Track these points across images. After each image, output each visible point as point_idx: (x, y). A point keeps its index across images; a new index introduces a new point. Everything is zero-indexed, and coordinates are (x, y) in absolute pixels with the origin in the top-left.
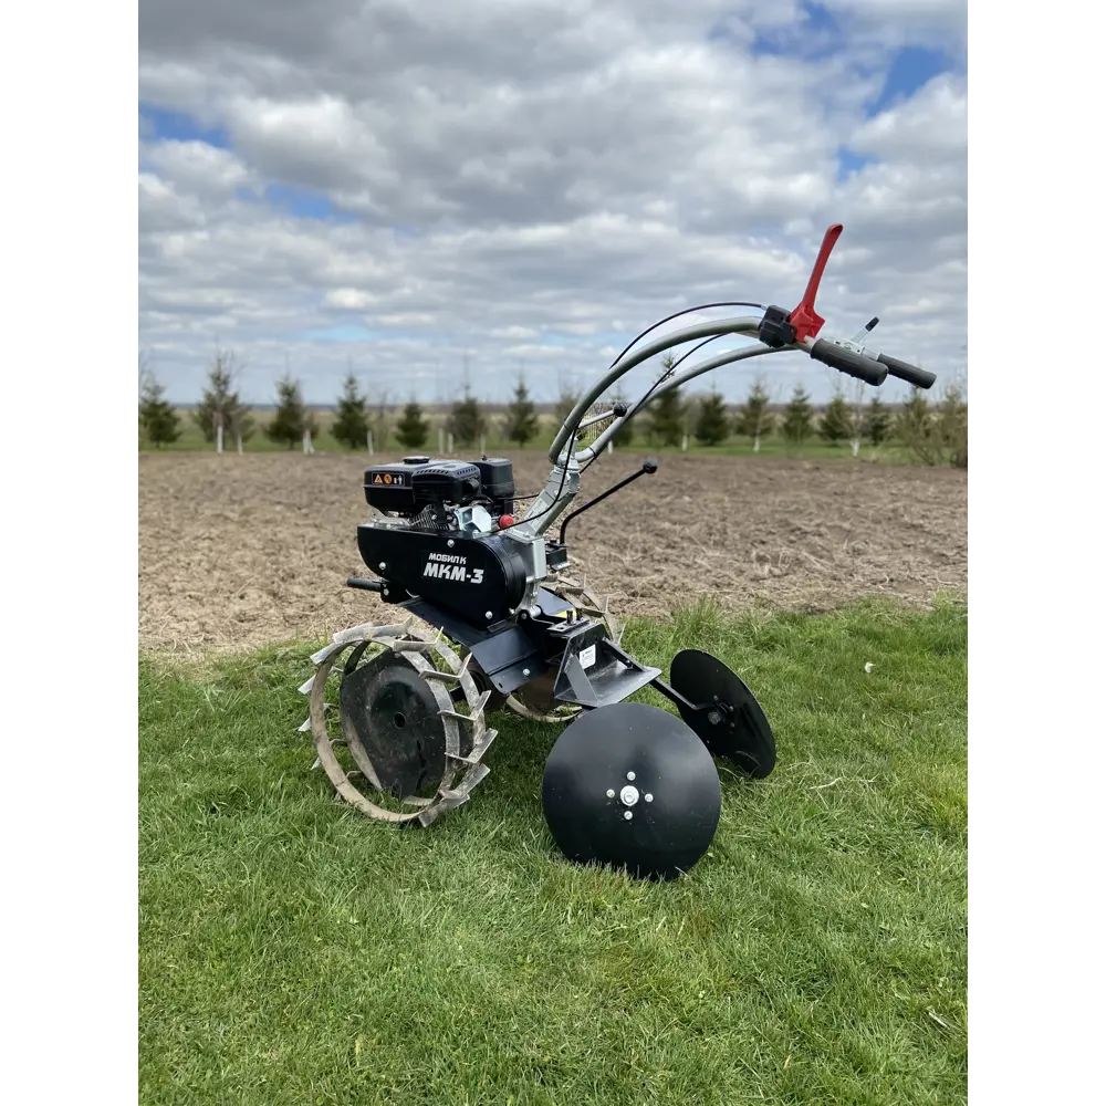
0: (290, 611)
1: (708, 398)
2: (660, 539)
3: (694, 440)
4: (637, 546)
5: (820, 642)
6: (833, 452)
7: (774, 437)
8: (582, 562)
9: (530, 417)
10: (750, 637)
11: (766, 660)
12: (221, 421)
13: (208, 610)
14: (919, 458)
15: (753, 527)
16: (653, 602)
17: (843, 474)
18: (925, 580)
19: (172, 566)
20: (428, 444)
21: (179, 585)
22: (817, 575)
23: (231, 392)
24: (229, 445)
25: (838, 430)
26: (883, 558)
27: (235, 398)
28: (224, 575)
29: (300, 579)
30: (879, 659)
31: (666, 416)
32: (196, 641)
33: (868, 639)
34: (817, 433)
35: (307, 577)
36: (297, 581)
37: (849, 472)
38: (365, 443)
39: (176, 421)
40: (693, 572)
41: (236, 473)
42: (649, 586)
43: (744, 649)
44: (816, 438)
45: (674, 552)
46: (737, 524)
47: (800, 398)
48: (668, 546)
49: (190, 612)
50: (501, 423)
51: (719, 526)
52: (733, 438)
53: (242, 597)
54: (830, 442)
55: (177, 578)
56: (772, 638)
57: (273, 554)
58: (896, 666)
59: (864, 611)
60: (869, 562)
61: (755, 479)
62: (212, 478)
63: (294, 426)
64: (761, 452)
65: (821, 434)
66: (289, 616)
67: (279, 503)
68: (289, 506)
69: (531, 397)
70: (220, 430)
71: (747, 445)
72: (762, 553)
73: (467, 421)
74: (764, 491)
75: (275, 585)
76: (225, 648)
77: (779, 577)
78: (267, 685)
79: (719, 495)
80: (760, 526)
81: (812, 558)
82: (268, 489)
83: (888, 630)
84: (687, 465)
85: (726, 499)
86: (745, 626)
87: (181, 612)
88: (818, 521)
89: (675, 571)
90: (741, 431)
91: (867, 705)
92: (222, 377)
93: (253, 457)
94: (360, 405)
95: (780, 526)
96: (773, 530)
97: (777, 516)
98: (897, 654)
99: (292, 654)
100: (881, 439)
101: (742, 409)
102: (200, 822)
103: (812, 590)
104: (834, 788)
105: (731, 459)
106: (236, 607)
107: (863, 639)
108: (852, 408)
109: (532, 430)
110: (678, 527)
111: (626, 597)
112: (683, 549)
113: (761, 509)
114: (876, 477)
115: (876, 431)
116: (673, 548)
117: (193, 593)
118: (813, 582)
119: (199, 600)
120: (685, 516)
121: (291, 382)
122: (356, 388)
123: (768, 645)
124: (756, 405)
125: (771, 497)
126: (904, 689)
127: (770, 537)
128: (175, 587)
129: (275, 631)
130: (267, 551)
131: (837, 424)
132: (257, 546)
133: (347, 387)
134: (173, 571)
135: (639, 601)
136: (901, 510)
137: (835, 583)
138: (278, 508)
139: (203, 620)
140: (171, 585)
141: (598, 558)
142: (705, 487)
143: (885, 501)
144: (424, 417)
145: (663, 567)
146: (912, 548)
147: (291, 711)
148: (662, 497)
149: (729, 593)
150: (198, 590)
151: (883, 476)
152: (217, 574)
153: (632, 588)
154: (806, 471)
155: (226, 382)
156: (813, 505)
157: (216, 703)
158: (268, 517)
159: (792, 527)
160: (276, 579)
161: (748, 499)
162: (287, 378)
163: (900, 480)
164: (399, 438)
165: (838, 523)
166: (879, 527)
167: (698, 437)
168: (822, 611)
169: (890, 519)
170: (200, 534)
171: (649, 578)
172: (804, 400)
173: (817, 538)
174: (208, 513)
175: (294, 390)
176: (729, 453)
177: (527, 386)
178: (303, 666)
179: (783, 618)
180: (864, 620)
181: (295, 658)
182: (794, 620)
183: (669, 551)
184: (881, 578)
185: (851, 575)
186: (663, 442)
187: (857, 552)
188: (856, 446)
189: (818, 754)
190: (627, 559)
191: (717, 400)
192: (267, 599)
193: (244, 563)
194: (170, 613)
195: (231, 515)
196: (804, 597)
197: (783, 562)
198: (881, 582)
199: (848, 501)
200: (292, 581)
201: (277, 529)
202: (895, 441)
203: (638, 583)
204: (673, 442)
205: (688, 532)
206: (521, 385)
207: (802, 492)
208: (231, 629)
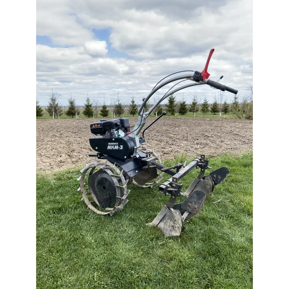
0: (74, 160)
1: (182, 102)
2: (171, 139)
3: (178, 113)
4: (164, 141)
6: (215, 116)
7: (199, 112)
8: (151, 145)
9: (135, 108)
12: (54, 111)
13: (52, 160)
14: (237, 117)
15: (195, 135)
16: (170, 155)
17: (217, 121)
18: (240, 148)
20: (109, 116)
21: (44, 154)
22: (212, 147)
24: (56, 117)
26: (229, 143)
27: (57, 104)
28: (55, 151)
29: (76, 151)
31: (171, 108)
32: (49, 168)
33: (226, 164)
35: (78, 151)
36: (75, 152)
37: (219, 121)
38: (92, 116)
39: (42, 111)
40: (180, 147)
41: (58, 124)
42: (168, 151)
44: (211, 113)
46: (191, 135)
48: (173, 141)
49: (46, 161)
50: (128, 110)
51: (186, 135)
52: (189, 113)
53: (60, 156)
54: (214, 113)
55: (43, 152)
57: (69, 145)
59: (225, 156)
60: (225, 144)
61: (194, 123)
62: (52, 125)
63: (73, 111)
64: (196, 116)
65: (211, 111)
66: (73, 161)
67: (70, 132)
68: (72, 132)
69: (135, 103)
70: (53, 113)
71: (192, 114)
72: (197, 142)
73: (119, 109)
74: (197, 126)
75: (69, 153)
76: (56, 170)
77: (202, 148)
78: (68, 179)
79: (186, 128)
80: (197, 135)
81: (211, 143)
82: (67, 128)
83: (231, 161)
84: (177, 120)
87: (44, 161)
88: (212, 133)
89: (175, 147)
90: (190, 111)
91: (226, 181)
93: (62, 120)
94: (90, 106)
95: (202, 135)
96: (200, 136)
97: (201, 132)
98: (234, 167)
99: (74, 171)
100: (227, 112)
101: (191, 105)
102: (51, 216)
103: (211, 151)
104: (219, 202)
105: (188, 118)
106: (59, 159)
107: (225, 164)
108: (219, 105)
109: (136, 111)
110: (175, 136)
111: (162, 154)
112: (177, 141)
113: (197, 131)
114: (226, 122)
115: (226, 110)
117: (47, 156)
118: (211, 149)
119: (49, 157)
120: (177, 133)
122: (89, 101)
124: (194, 104)
125: (199, 128)
126: (236, 176)
127: (200, 138)
129: (70, 165)
130: (67, 144)
131: (215, 109)
132: (64, 143)
133: (87, 101)
134: (42, 150)
135: (166, 155)
136: (233, 130)
137: (217, 149)
139: (50, 162)
140: (42, 153)
141: (155, 144)
142: (182, 125)
143: (229, 128)
144: (107, 109)
145: (172, 146)
146: (236, 140)
147: (74, 186)
148: (171, 128)
149: (189, 153)
150: (49, 155)
151: (228, 122)
152: (54, 150)
154: (208, 121)
155: (55, 100)
156: (210, 129)
157: (54, 184)
158: (67, 135)
159: (205, 135)
160: (69, 152)
161: (193, 128)
162: (71, 99)
163: (232, 123)
164: (101, 114)
165: (217, 134)
166: (227, 135)
168: (214, 157)
169: (230, 133)
170: (49, 140)
171: (168, 149)
172: (207, 102)
173: (211, 138)
174: (51, 135)
175: (73, 102)
178: (78, 174)
180: (225, 158)
181: (75, 172)
184: (228, 148)
185: (221, 147)
186: (170, 114)
187: (222, 141)
188: (220, 114)
190: (162, 144)
191: (184, 103)
192: (68, 157)
193: (61, 147)
194: (42, 161)
195: (57, 135)
196: (209, 153)
197: (203, 144)
198: (229, 149)
199: (219, 128)
200: (74, 152)
201: (70, 138)
202: (230, 113)
203: (166, 150)
204: (173, 114)
205: (178, 137)
206: (133, 100)
207: (207, 126)
208: (58, 165)
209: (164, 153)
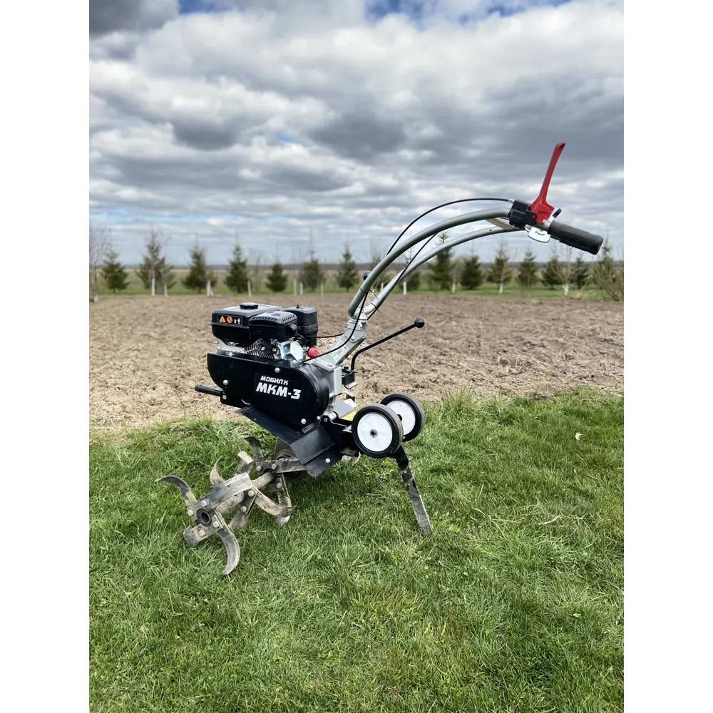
0: (185, 398)
1: (469, 259)
2: (435, 350)
3: (459, 285)
4: (420, 354)
5: (544, 419)
6: (551, 293)
7: (513, 283)
8: (383, 365)
9: (353, 272)
10: (496, 416)
11: (508, 431)
12: (154, 275)
13: (130, 397)
14: (609, 296)
15: (498, 341)
16: (429, 391)
17: (558, 307)
18: (615, 376)
19: (111, 368)
20: (287, 290)
21: (113, 381)
22: (541, 373)
23: (160, 257)
24: (159, 290)
25: (555, 279)
26: (586, 362)
27: (163, 260)
28: (144, 374)
29: (194, 377)
30: (585, 431)
31: (441, 271)
32: (119, 418)
33: (578, 416)
34: (541, 281)
35: (199, 376)
36: (192, 377)
37: (561, 306)
38: (246, 289)
39: (126, 275)
40: (458, 371)
41: (161, 308)
42: (426, 381)
43: (491, 424)
44: (540, 285)
45: (444, 357)
46: (488, 340)
47: (529, 258)
48: (441, 354)
49: (115, 399)
50: (335, 276)
51: (475, 341)
52: (485, 285)
53: (154, 389)
54: (550, 287)
55: (113, 376)
56: (510, 416)
57: (179, 360)
58: (597, 435)
59: (574, 398)
60: (577, 364)
61: (499, 310)
62: (146, 311)
63: (200, 277)
64: (503, 293)
65: (543, 282)
66: (184, 402)
67: (186, 327)
68: (192, 329)
69: (353, 259)
70: (153, 281)
71: (495, 289)
72: (504, 359)
73: (312, 275)
74: (505, 318)
75: (178, 380)
76: (139, 424)
77: (515, 374)
78: (162, 448)
79: (476, 321)
80: (503, 341)
81: (538, 362)
82: (181, 318)
83: (591, 411)
84: (456, 301)
85: (481, 323)
86: (492, 407)
87: (111, 399)
88: (542, 337)
89: (445, 370)
90: (490, 280)
91: (577, 463)
92: (155, 248)
93: (174, 298)
94: (243, 265)
95: (516, 341)
96: (512, 343)
97: (514, 334)
98: (598, 427)
99: (181, 427)
100: (583, 284)
101: (491, 265)
103: (538, 383)
104: (554, 523)
105: (484, 298)
106: (149, 396)
107: (574, 417)
108: (564, 265)
109: (354, 280)
110: (447, 342)
111: (412, 388)
112: (451, 356)
113: (503, 330)
114: (580, 308)
115: (579, 279)
116: (444, 355)
117: (120, 386)
118: (539, 378)
119: (125, 390)
120: (452, 335)
121: (199, 251)
122: (240, 254)
123: (508, 420)
124: (500, 263)
125: (510, 321)
126: (603, 451)
127: (510, 348)
128: (110, 382)
129: (174, 411)
130: (175, 358)
131: (554, 275)
132: (168, 355)
133: (235, 253)
134: (111, 371)
135: (420, 391)
136: (598, 330)
137: (554, 378)
138: (184, 330)
139: (125, 404)
140: (108, 381)
141: (394, 362)
142: (466, 315)
143: (587, 324)
144: (285, 272)
145: (437, 368)
146: (606, 355)
147: (176, 467)
148: (438, 322)
149: (481, 385)
150: (126, 384)
151: (585, 308)
152: (139, 373)
153: (415, 382)
154: (533, 305)
155: (157, 250)
156: (538, 327)
157: (126, 462)
158: (178, 335)
159: (525, 341)
160: (178, 377)
161: (495, 323)
162: (196, 247)
163: (597, 311)
164: (268, 286)
165: (555, 338)
166: (582, 341)
167: (462, 284)
168: (545, 398)
169: (590, 336)
170: (131, 347)
171: (427, 375)
172: (532, 259)
173: (541, 348)
174: (140, 333)
175: (201, 255)
176: (482, 294)
177: (351, 252)
178: (188, 436)
179: (518, 402)
180: (574, 403)
181: (182, 430)
182: (526, 403)
183: (441, 357)
184: (585, 375)
185: (565, 373)
186: (439, 287)
187: (569, 358)
188: (566, 288)
189: (543, 498)
190: (413, 363)
191: (475, 260)
192: (170, 390)
193: (159, 366)
194: (104, 400)
195: (153, 334)
196: (532, 388)
197: (518, 364)
198: (585, 378)
199: (562, 324)
200: (189, 377)
201: (183, 344)
202: (593, 285)
203: (420, 379)
204: (446, 287)
205: (454, 344)
206: (347, 251)
207: (531, 319)
208: (145, 410)
209: (416, 386)
